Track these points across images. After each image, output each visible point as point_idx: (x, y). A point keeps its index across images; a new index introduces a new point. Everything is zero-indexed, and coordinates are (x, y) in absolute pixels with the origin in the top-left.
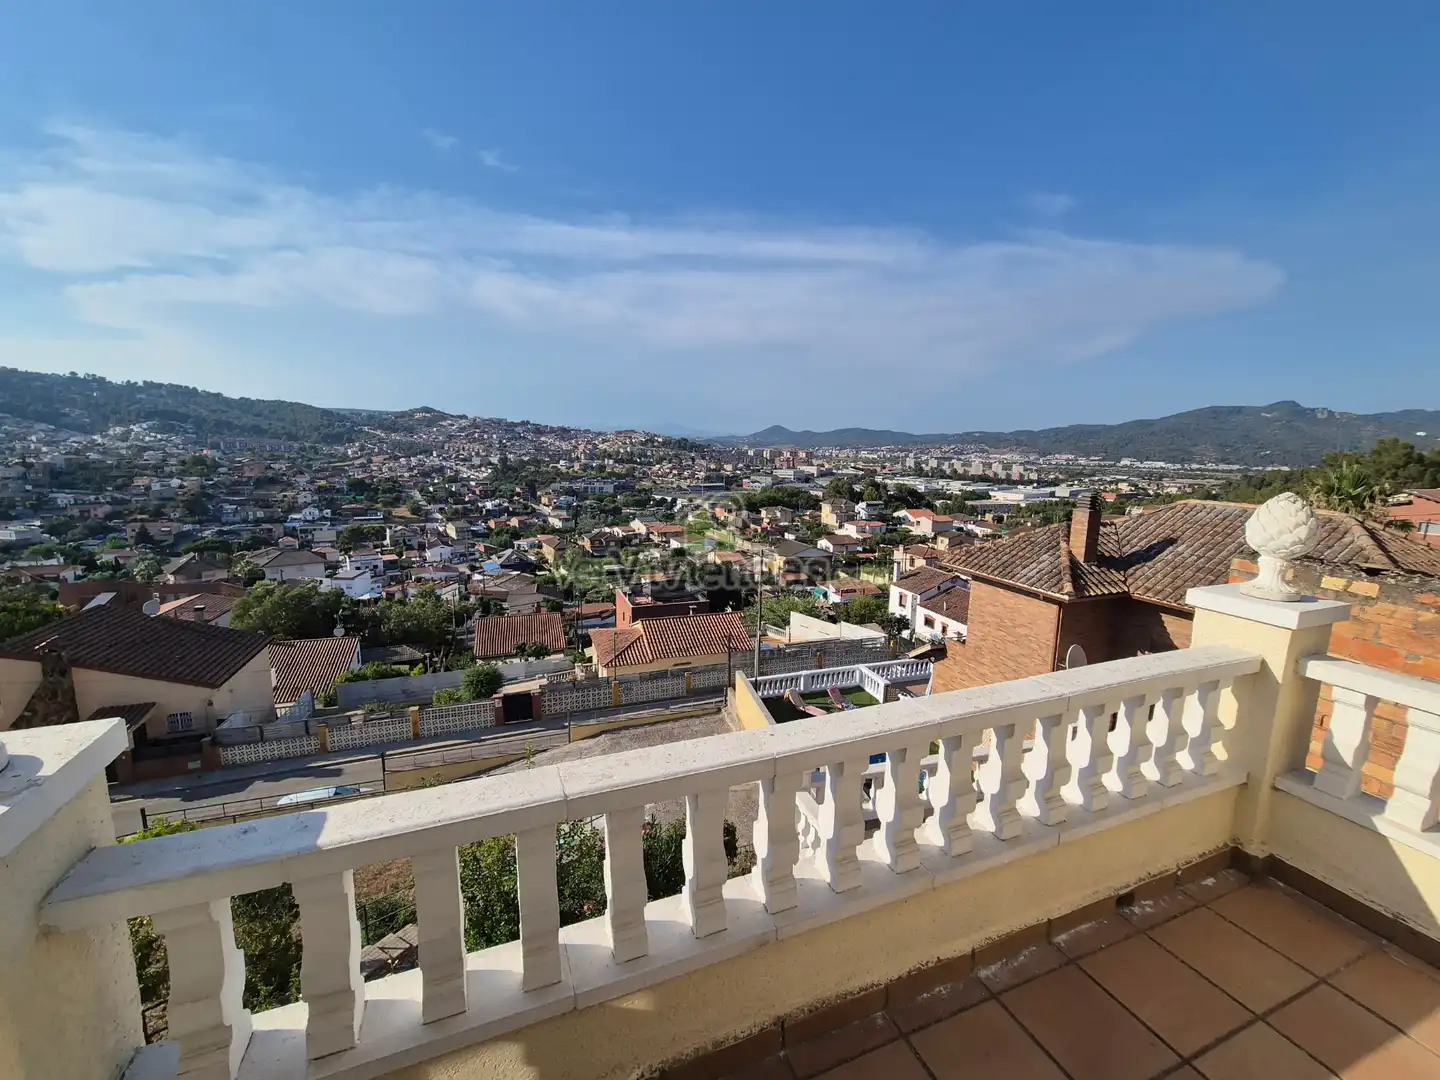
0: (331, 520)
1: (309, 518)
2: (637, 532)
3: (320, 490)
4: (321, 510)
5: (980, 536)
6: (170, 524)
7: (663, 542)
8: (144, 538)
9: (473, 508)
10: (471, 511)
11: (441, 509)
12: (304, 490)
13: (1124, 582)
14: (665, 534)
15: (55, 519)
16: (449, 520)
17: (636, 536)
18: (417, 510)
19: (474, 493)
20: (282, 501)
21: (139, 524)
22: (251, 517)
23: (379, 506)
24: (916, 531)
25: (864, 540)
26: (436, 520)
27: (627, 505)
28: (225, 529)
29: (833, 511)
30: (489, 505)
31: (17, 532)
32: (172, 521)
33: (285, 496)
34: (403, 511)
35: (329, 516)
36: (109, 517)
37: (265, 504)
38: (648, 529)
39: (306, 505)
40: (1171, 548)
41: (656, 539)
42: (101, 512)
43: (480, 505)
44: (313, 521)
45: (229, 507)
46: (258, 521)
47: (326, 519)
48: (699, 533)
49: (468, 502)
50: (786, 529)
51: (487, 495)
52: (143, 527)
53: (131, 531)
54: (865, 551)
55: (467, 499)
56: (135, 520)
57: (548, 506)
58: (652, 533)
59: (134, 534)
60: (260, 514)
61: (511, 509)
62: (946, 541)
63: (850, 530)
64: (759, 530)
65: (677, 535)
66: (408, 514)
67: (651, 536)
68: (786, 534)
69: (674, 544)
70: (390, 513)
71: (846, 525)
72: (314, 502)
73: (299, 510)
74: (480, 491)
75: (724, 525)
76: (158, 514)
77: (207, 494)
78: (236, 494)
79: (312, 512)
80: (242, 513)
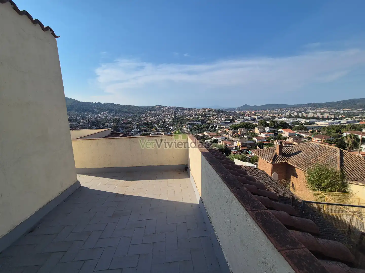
0: (140, 131)
2: (205, 135)
3: (137, 125)
4: (138, 129)
5: (305, 137)
7: (211, 137)
10: (168, 129)
11: (161, 129)
12: (135, 125)
13: (287, 160)
14: (212, 136)
16: (163, 131)
17: (205, 136)
18: (156, 129)
19: (168, 125)
20: (131, 127)
23: (149, 128)
24: (284, 135)
25: (267, 138)
26: (160, 131)
27: (204, 128)
29: (259, 130)
30: (172, 128)
34: (153, 129)
35: (139, 131)
37: (127, 128)
38: (208, 134)
39: (135, 128)
40: (300, 153)
41: (210, 137)
43: (170, 128)
45: (121, 129)
46: (126, 132)
47: (138, 131)
48: (221, 135)
49: (167, 127)
50: (245, 134)
51: (172, 126)
54: (267, 141)
55: (167, 126)
57: (185, 128)
58: (209, 135)
60: (127, 130)
61: (176, 129)
62: (292, 139)
63: (263, 135)
64: (237, 135)
65: (215, 136)
66: (154, 130)
67: (209, 136)
68: (244, 136)
69: (214, 138)
70: (151, 130)
71: (262, 134)
72: (136, 128)
74: (170, 125)
75: (227, 134)
77: (117, 126)
78: (122, 126)
79: (136, 130)
80: (124, 130)
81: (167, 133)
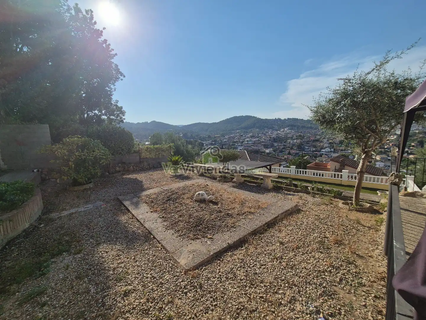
1: (327, 151)
3: (330, 143)
4: (330, 149)
6: (294, 151)
8: (289, 153)
9: (389, 150)
12: (326, 143)
15: (275, 149)
19: (389, 145)
20: (320, 146)
21: (289, 150)
22: (312, 150)
23: (349, 148)
28: (306, 153)
31: (269, 151)
32: (295, 150)
33: (320, 145)
35: (333, 151)
36: (283, 149)
37: (315, 147)
39: (326, 147)
42: (282, 147)
44: (328, 152)
45: (306, 147)
46: (313, 151)
47: (331, 151)
49: (386, 148)
52: (289, 151)
53: (287, 152)
55: (386, 147)
56: (288, 149)
59: (288, 153)
60: (314, 149)
61: (409, 152)
72: (328, 146)
73: (324, 149)
76: (292, 148)
77: (302, 144)
78: (308, 144)
79: (328, 149)
80: (310, 149)
81: (387, 157)
